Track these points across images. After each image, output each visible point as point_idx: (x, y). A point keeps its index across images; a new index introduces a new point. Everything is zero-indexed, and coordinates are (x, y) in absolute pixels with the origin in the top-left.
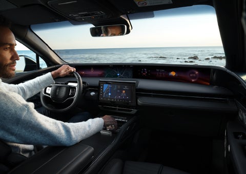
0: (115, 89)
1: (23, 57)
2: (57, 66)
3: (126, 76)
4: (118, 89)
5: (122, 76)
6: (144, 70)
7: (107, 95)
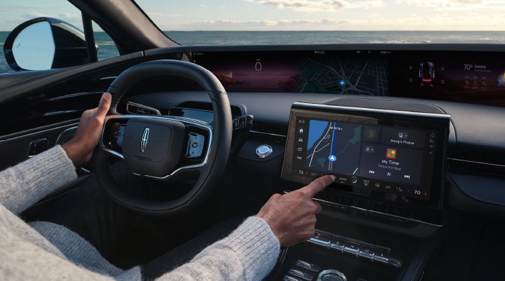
0: (356, 139)
1: (46, 25)
2: (149, 52)
3: (368, 89)
4: (365, 142)
5: (353, 88)
6: (427, 66)
7: (321, 161)
